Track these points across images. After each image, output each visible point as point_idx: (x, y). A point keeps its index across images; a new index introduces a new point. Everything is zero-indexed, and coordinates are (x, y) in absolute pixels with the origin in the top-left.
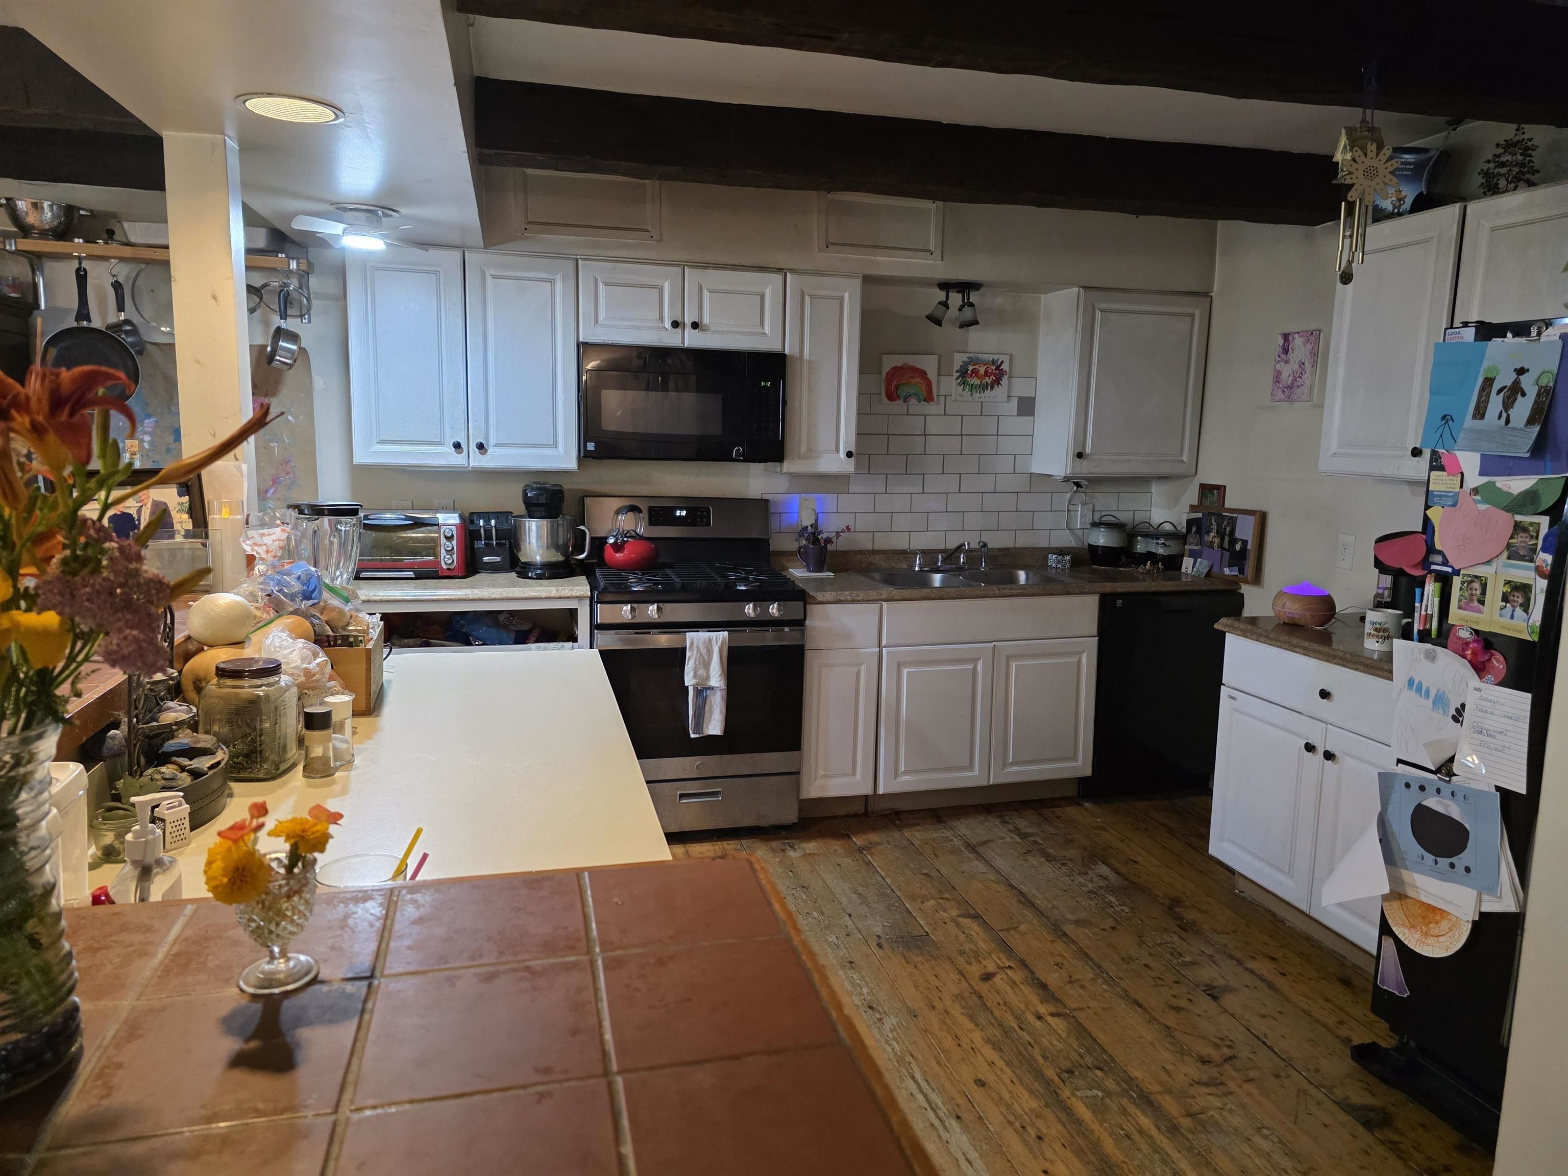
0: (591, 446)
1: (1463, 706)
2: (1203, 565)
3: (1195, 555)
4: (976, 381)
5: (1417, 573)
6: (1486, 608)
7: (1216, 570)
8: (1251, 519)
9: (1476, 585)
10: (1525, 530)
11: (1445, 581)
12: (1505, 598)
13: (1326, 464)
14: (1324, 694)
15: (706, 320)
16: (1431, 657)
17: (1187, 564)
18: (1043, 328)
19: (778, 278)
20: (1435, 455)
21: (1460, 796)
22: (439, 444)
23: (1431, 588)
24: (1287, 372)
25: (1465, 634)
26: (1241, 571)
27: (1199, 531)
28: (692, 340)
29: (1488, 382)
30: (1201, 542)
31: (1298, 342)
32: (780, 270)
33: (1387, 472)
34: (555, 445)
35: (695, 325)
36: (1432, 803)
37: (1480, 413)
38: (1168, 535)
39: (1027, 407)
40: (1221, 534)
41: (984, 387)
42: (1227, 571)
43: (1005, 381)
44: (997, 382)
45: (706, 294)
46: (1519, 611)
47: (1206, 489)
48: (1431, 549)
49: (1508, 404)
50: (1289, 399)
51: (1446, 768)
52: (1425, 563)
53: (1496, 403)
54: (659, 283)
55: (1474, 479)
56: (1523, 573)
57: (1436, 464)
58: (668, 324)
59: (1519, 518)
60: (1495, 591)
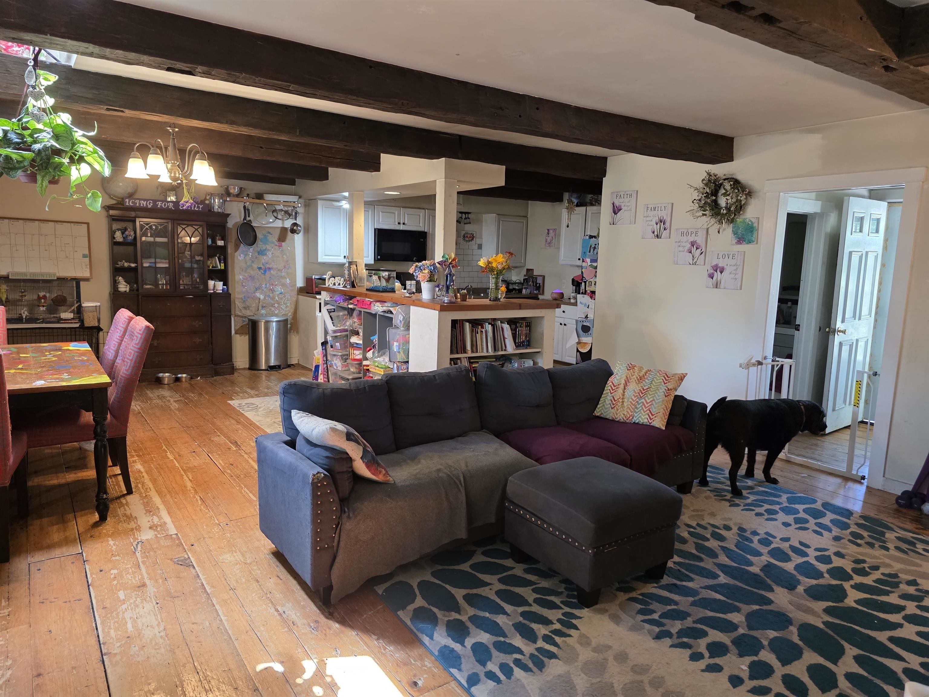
0: (379, 257)
2: (528, 291)
3: (526, 288)
4: (467, 239)
5: (580, 282)
7: (532, 292)
8: (541, 278)
11: (585, 282)
13: (561, 262)
14: (563, 313)
15: (406, 222)
16: (584, 297)
17: (524, 291)
18: (484, 224)
19: (423, 211)
20: (583, 259)
22: (340, 256)
23: (583, 284)
24: (549, 239)
25: (589, 292)
26: (539, 291)
27: (527, 282)
28: (402, 227)
29: (591, 246)
30: (528, 285)
31: (551, 231)
32: (423, 209)
33: (573, 264)
34: (368, 257)
35: (404, 224)
36: (585, 324)
37: (590, 252)
38: (518, 283)
39: (480, 247)
40: (533, 282)
41: (469, 241)
42: (535, 292)
43: (474, 239)
44: (473, 239)
45: (406, 215)
47: (528, 270)
48: (583, 277)
49: (594, 250)
50: (550, 246)
51: (587, 317)
52: (582, 280)
53: (592, 250)
54: (394, 212)
55: (589, 264)
57: (583, 261)
58: (397, 223)
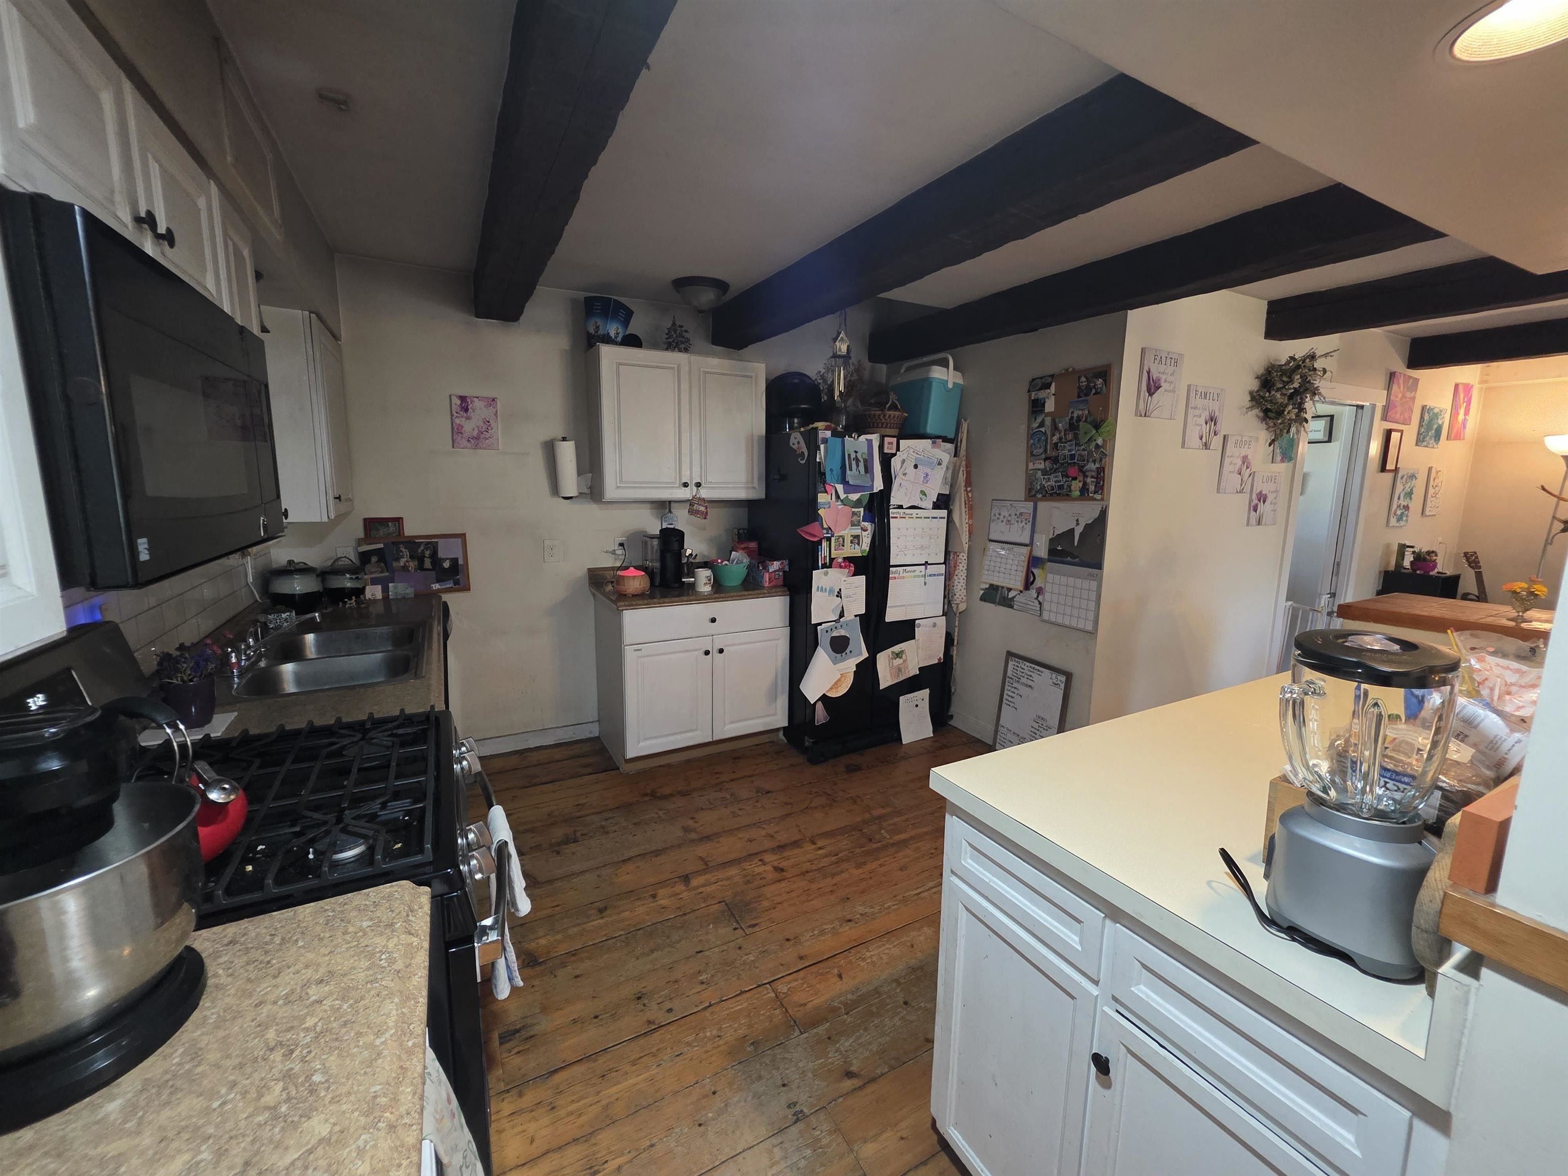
1: (840, 590)
6: (845, 548)
9: (841, 539)
10: (856, 514)
12: (851, 542)
14: (713, 620)
16: (826, 574)
21: (844, 626)
25: (839, 560)
27: (382, 560)
30: (388, 569)
36: (835, 634)
40: (417, 558)
46: (856, 545)
47: (372, 523)
48: (823, 528)
56: (857, 531)
59: (853, 510)
60: (848, 540)
